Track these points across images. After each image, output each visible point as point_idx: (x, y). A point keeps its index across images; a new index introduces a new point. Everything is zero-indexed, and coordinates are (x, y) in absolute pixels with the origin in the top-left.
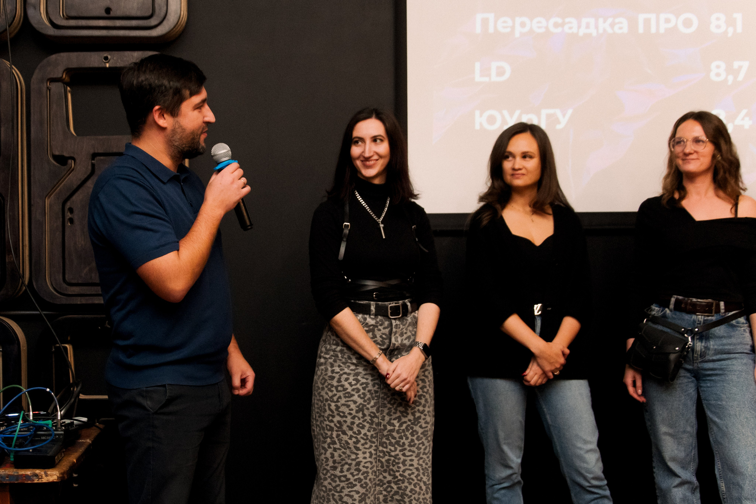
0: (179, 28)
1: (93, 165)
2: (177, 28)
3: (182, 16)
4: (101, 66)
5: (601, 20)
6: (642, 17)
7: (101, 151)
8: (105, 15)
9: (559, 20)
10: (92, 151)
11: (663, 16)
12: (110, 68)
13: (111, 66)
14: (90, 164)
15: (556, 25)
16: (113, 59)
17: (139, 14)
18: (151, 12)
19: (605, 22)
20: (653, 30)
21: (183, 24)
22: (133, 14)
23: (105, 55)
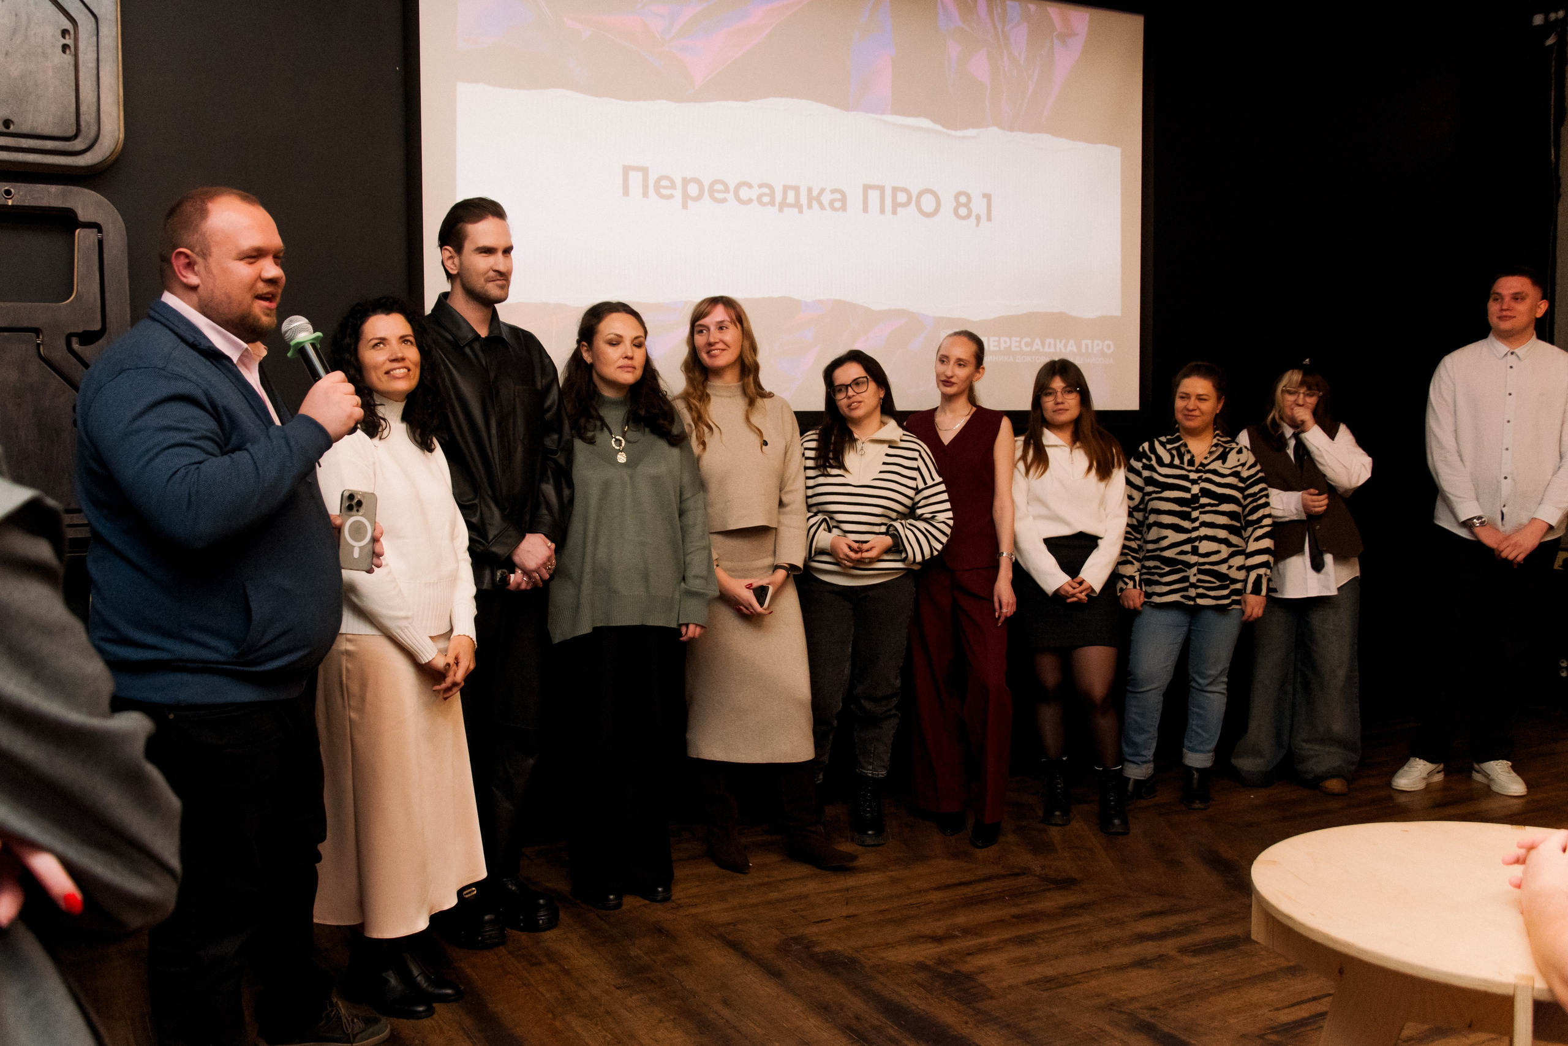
0: (115, 159)
2: (112, 157)
3: (119, 143)
7: (3, 325)
8: (4, 129)
12: (13, 206)
13: (15, 204)
16: (18, 194)
17: (56, 132)
18: (75, 132)
21: (119, 152)
22: (47, 131)
23: (6, 188)
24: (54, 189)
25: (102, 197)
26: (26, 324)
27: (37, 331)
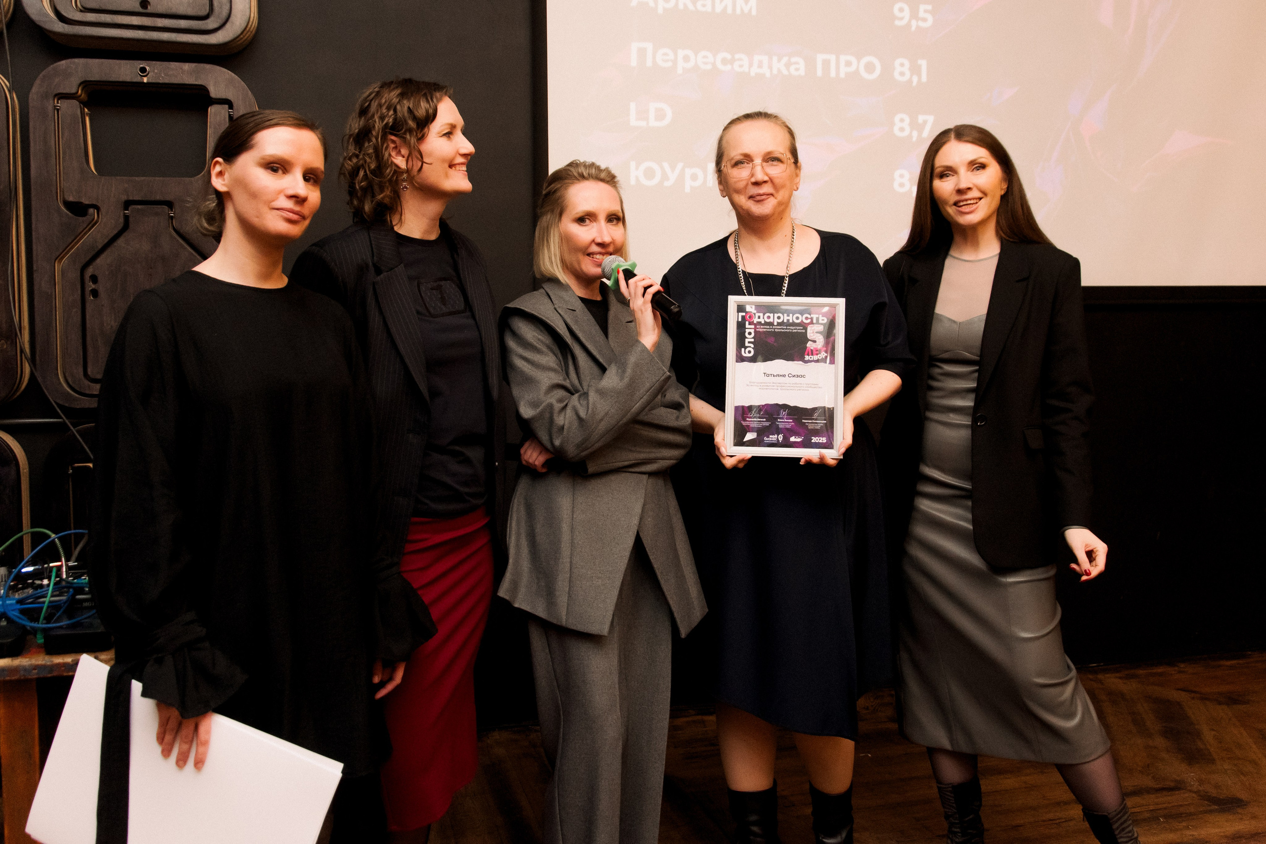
0: (248, 36)
1: (126, 218)
2: (245, 35)
3: (251, 20)
4: (135, 80)
5: (775, 59)
6: (820, 58)
7: (137, 198)
8: (141, 10)
9: (729, 56)
10: (124, 198)
11: (843, 58)
12: (148, 83)
13: (150, 81)
14: (122, 214)
15: (724, 61)
16: (154, 72)
17: (190, 12)
18: (208, 11)
19: (779, 60)
20: (833, 74)
21: (253, 30)
22: (182, 11)
23: (141, 66)
24: (186, 66)
25: (233, 74)
26: (158, 197)
27: (170, 204)
